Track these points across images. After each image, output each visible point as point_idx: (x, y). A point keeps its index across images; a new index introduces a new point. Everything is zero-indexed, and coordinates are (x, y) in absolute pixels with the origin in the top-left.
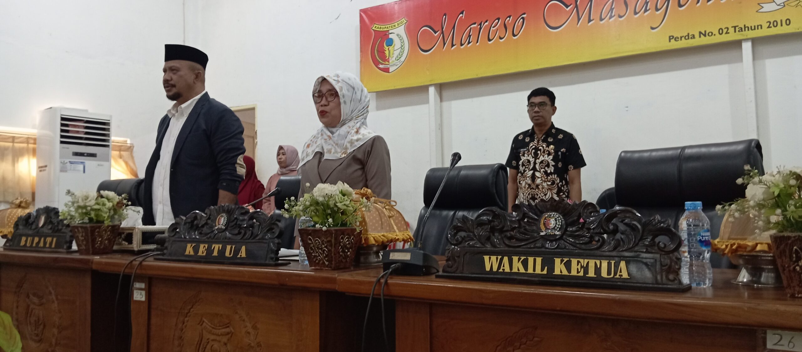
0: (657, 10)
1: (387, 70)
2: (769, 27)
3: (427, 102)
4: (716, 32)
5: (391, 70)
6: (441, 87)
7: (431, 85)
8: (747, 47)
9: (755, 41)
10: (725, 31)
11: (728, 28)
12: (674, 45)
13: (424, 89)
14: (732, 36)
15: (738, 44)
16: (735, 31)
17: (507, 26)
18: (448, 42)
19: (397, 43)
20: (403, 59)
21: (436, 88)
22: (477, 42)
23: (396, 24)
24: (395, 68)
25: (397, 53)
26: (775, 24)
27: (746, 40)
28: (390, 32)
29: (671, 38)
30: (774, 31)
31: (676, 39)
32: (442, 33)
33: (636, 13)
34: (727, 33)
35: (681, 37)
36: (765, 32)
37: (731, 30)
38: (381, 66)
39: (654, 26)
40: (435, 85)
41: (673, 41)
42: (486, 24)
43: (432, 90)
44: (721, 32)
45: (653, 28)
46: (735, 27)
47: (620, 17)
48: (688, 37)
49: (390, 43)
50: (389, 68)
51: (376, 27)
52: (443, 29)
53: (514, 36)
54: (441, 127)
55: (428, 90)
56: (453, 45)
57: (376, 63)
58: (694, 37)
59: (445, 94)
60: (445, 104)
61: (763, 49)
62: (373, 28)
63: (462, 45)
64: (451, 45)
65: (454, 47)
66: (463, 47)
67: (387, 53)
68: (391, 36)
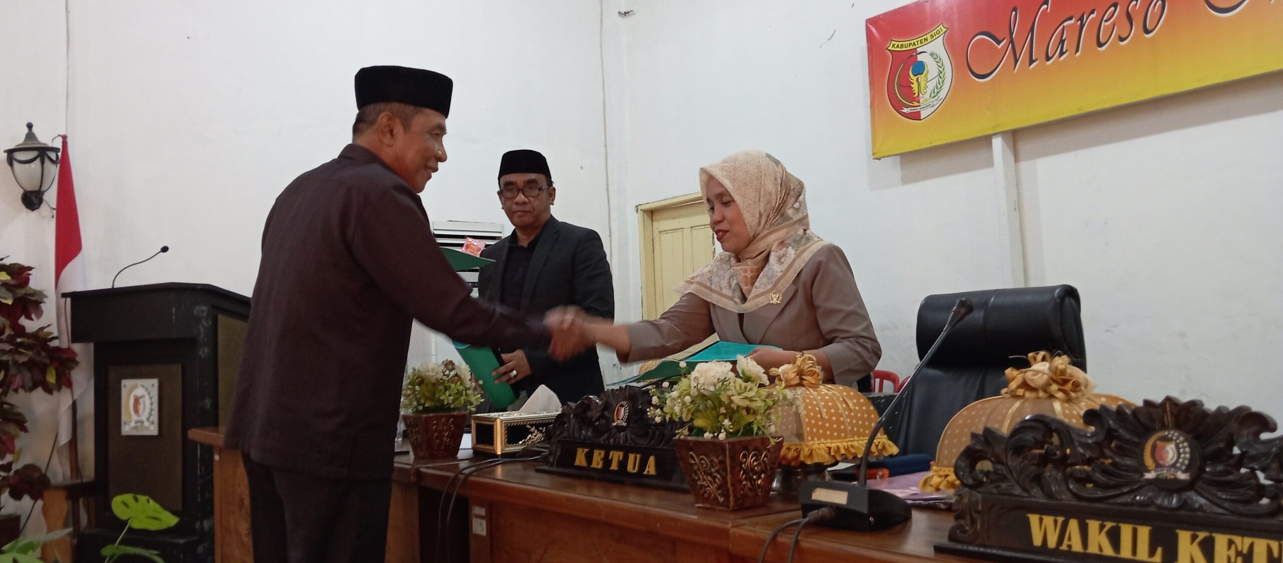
1: (916, 116)
3: (990, 163)
5: (923, 115)
6: (1015, 136)
7: (996, 134)
13: (988, 141)
17: (1133, 16)
18: (1023, 56)
19: (931, 67)
20: (943, 94)
21: (1004, 139)
22: (1077, 51)
23: (928, 36)
24: (931, 110)
25: (931, 85)
28: (919, 50)
32: (1012, 41)
38: (905, 110)
40: (1003, 134)
42: (1092, 16)
43: (998, 142)
49: (920, 69)
50: (919, 113)
51: (895, 45)
52: (1011, 34)
53: (1147, 31)
54: (1017, 206)
55: (990, 143)
56: (1032, 61)
59: (1025, 147)
60: (1024, 165)
62: (890, 48)
63: (1048, 58)
64: (1028, 62)
65: (1034, 64)
66: (1049, 63)
67: (915, 86)
68: (920, 58)
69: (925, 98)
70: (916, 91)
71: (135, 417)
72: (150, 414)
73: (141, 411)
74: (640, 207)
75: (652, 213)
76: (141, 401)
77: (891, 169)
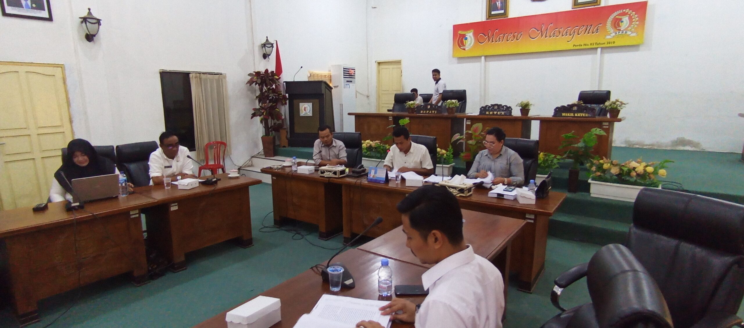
0: (570, 35)
1: (464, 49)
2: (607, 44)
3: (481, 62)
4: (589, 44)
5: (466, 49)
6: (486, 57)
8: (599, 50)
9: (602, 48)
11: (593, 43)
12: (575, 48)
13: (480, 57)
14: (595, 46)
15: (597, 48)
16: (596, 44)
17: (515, 36)
18: (491, 40)
19: (469, 39)
20: (472, 45)
22: (503, 41)
23: (469, 32)
24: (468, 49)
25: (469, 43)
26: (609, 43)
27: (599, 47)
28: (466, 34)
29: (574, 45)
30: (609, 45)
31: (576, 46)
32: (488, 36)
33: (563, 36)
34: (593, 45)
37: (595, 44)
38: (462, 48)
39: (569, 41)
40: (484, 56)
41: (575, 46)
42: (507, 34)
43: (483, 58)
44: (591, 44)
47: (557, 36)
48: (580, 45)
49: (466, 39)
53: (517, 40)
54: (485, 71)
56: (492, 42)
57: (460, 47)
58: (582, 45)
59: (487, 59)
60: (487, 63)
61: (605, 51)
62: (459, 33)
63: (496, 42)
66: (496, 43)
67: (464, 42)
68: (466, 36)
69: (467, 45)
70: (465, 44)
71: (304, 112)
72: (310, 111)
73: (306, 110)
74: (377, 62)
76: (307, 108)
77: (456, 60)
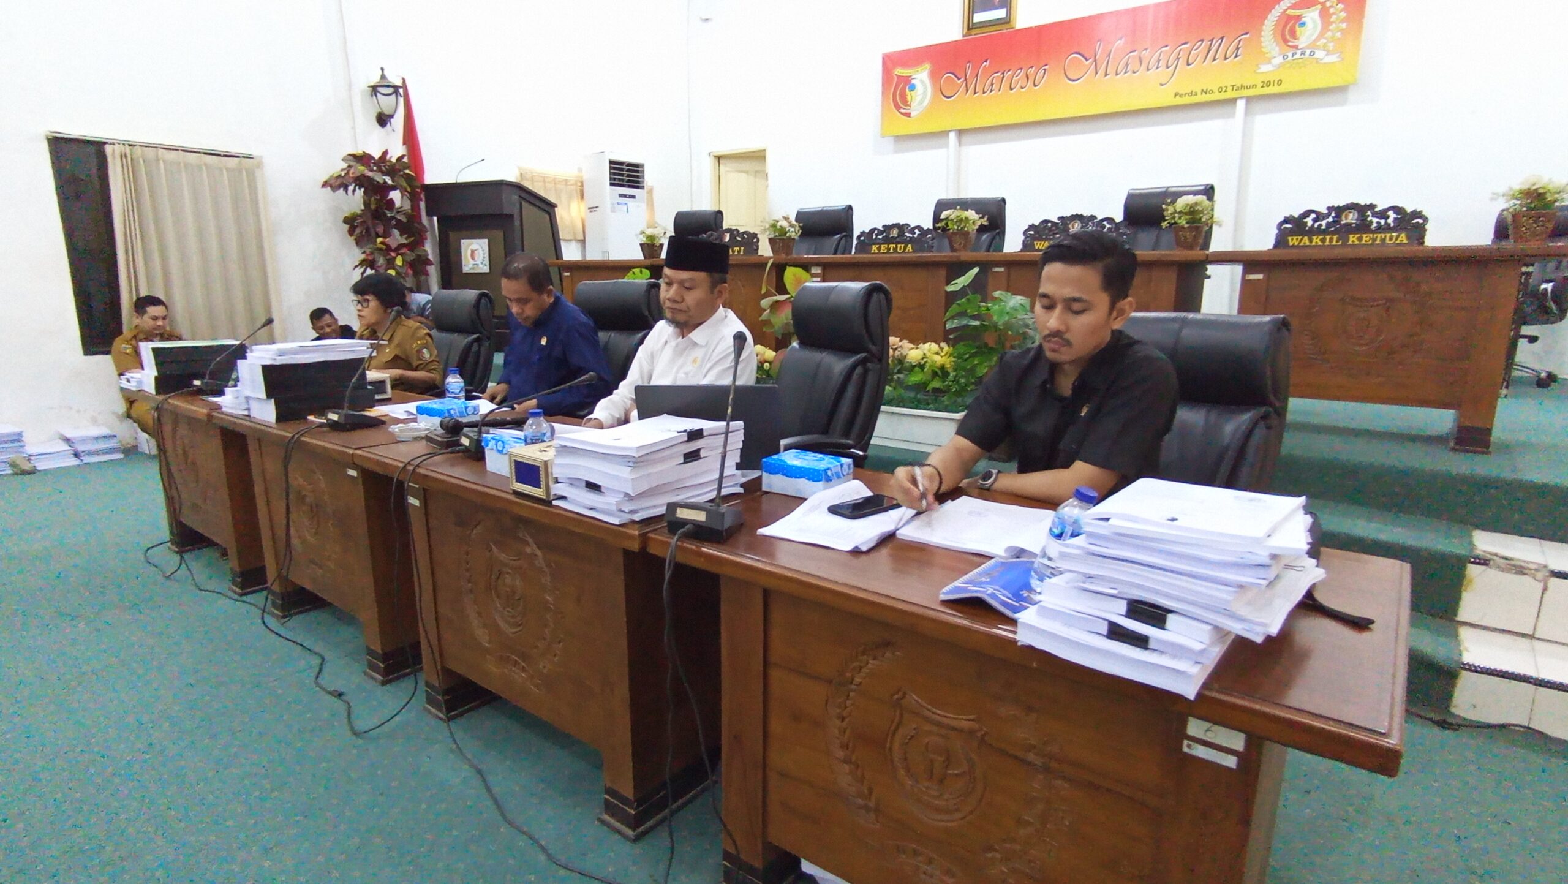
0: (1168, 67)
1: (908, 115)
2: (1262, 87)
3: (947, 146)
4: (1216, 90)
5: (912, 115)
6: (960, 132)
7: (952, 131)
8: (1241, 104)
9: (1249, 100)
10: (1224, 89)
11: (1226, 87)
12: (1179, 101)
14: (1230, 95)
15: (1233, 101)
17: (1029, 76)
18: (971, 90)
19: (919, 88)
20: (926, 104)
21: (955, 134)
22: (1000, 89)
23: (919, 69)
24: (916, 113)
25: (918, 99)
26: (1268, 83)
27: (1241, 98)
28: (913, 77)
29: (1176, 94)
30: (1266, 90)
31: (1181, 95)
33: (1148, 70)
34: (1226, 91)
35: (1186, 94)
36: (1259, 91)
37: (1230, 89)
38: (903, 111)
39: (1163, 83)
40: (956, 130)
41: (1178, 97)
42: (1010, 73)
43: (952, 135)
44: (1220, 90)
45: (1162, 85)
46: (1233, 86)
47: (1134, 72)
48: (1191, 94)
49: (913, 88)
50: (910, 114)
51: (900, 71)
52: (966, 76)
53: (1035, 86)
54: (958, 170)
55: (948, 135)
56: (975, 93)
57: (898, 107)
58: (1196, 94)
60: (964, 149)
61: (1255, 106)
62: (896, 73)
63: (984, 93)
64: (973, 93)
65: (976, 95)
66: (984, 95)
67: (909, 98)
68: (913, 82)
69: (914, 105)
70: (910, 100)
71: (472, 262)
72: (483, 259)
73: (476, 259)
74: (712, 154)
75: (719, 158)
76: (476, 252)
77: (889, 144)
